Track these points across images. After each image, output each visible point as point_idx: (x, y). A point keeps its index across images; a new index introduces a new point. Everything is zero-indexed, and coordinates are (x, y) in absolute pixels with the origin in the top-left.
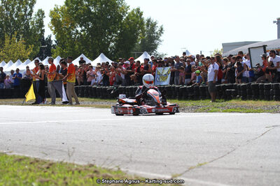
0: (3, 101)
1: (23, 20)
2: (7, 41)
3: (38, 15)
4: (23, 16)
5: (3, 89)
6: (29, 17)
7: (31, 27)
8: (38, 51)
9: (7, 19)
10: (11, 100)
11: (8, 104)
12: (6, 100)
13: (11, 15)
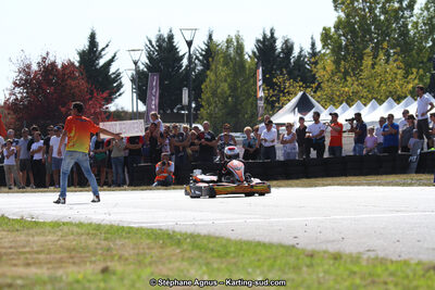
0: (362, 179)
1: (397, 19)
2: (368, 61)
3: (427, 9)
4: (396, 11)
5: (361, 157)
6: (407, 13)
7: (412, 33)
8: (428, 81)
9: (364, 18)
10: (379, 177)
11: (374, 184)
12: (369, 178)
13: (372, 10)
